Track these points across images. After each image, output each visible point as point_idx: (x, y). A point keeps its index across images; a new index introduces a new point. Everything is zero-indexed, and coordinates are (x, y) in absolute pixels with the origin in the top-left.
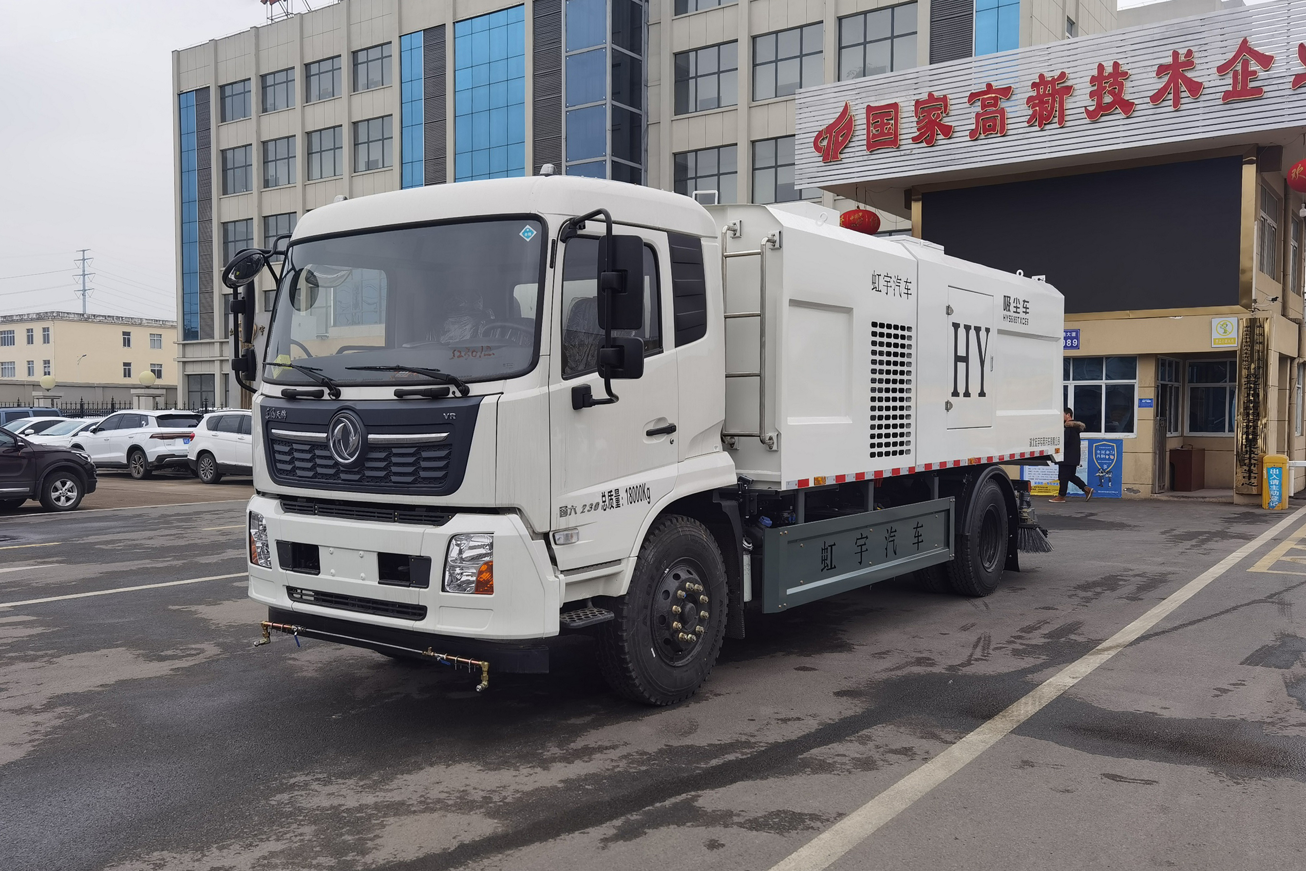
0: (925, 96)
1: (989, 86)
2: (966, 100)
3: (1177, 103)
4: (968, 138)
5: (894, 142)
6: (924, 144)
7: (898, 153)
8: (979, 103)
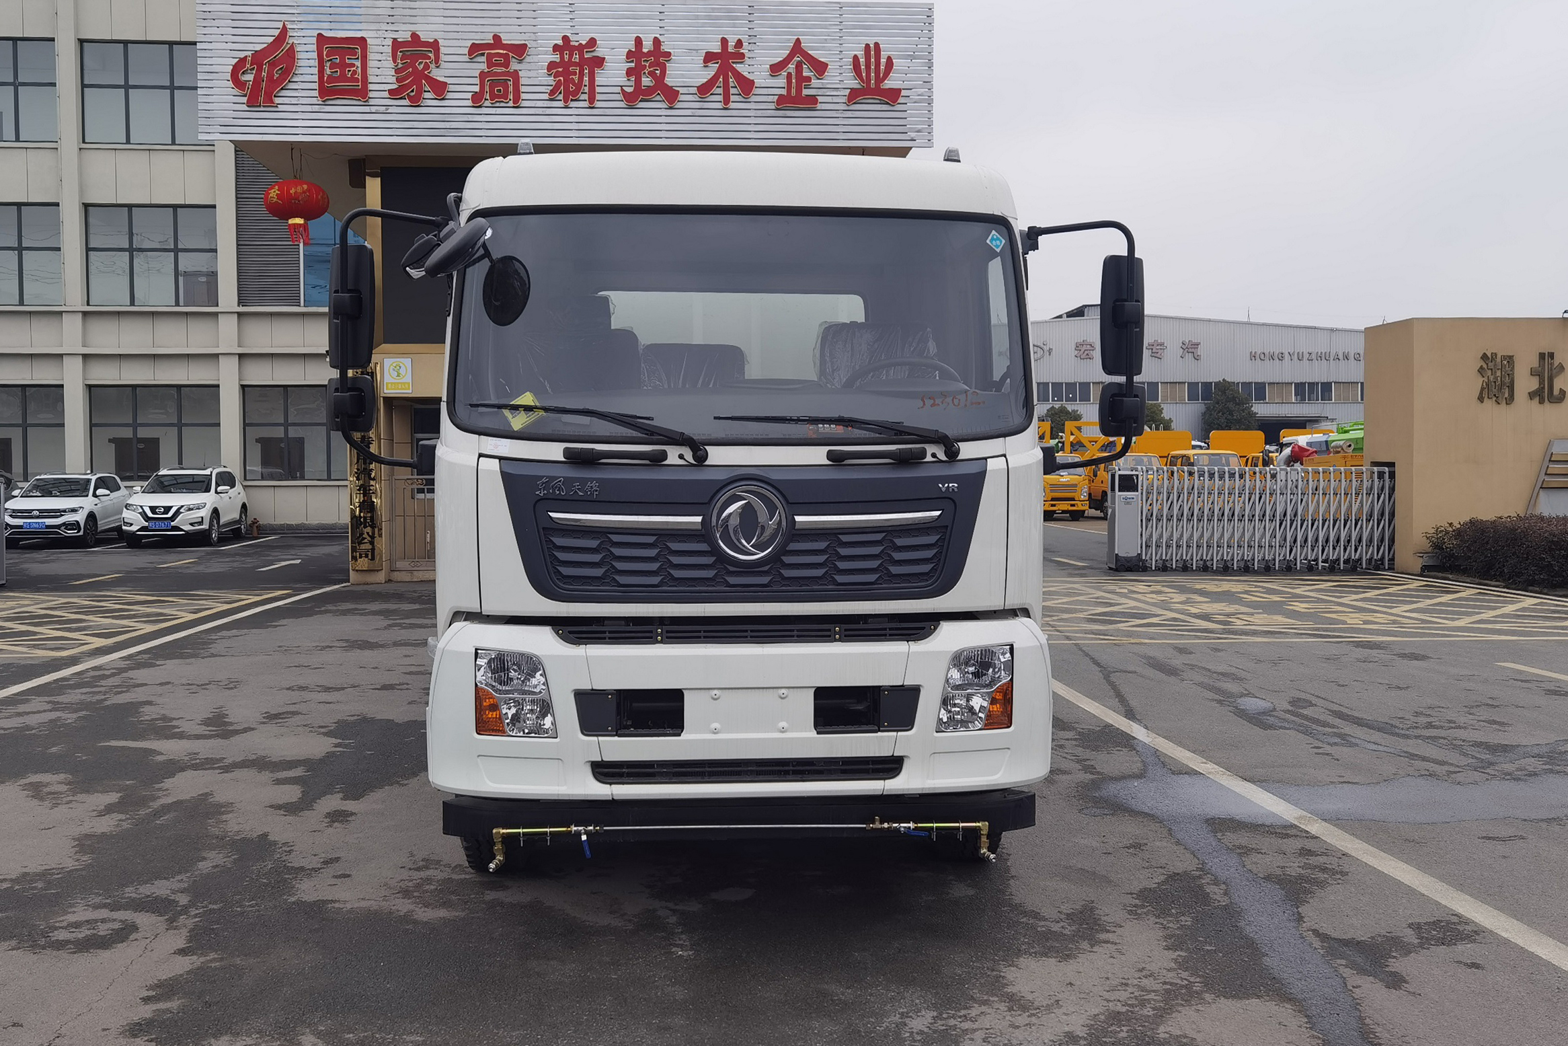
0: (404, 36)
1: (497, 38)
2: (466, 51)
3: (727, 100)
4: (469, 103)
5: (360, 92)
6: (406, 102)
7: (367, 109)
8: (484, 59)
